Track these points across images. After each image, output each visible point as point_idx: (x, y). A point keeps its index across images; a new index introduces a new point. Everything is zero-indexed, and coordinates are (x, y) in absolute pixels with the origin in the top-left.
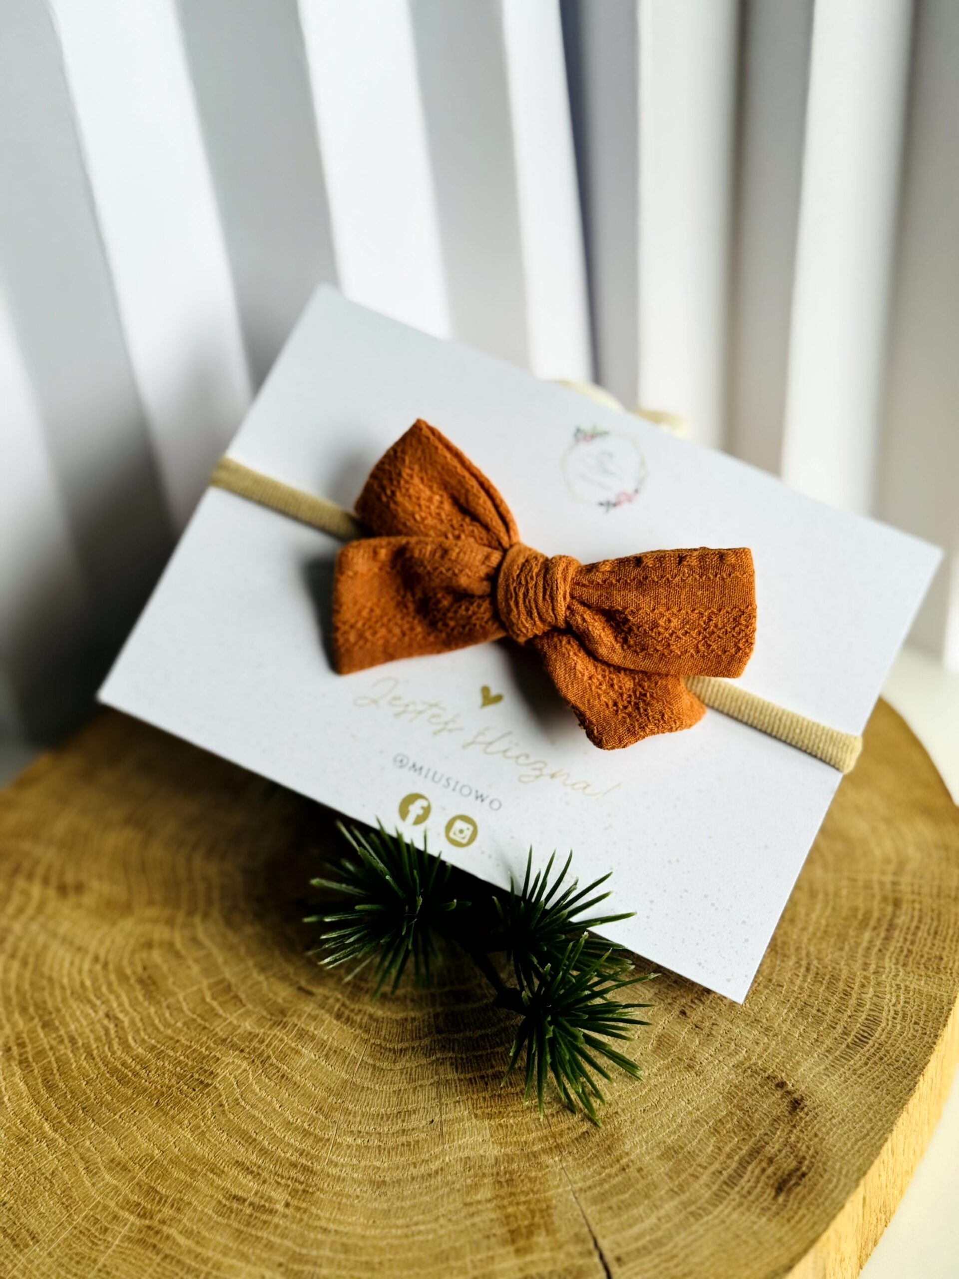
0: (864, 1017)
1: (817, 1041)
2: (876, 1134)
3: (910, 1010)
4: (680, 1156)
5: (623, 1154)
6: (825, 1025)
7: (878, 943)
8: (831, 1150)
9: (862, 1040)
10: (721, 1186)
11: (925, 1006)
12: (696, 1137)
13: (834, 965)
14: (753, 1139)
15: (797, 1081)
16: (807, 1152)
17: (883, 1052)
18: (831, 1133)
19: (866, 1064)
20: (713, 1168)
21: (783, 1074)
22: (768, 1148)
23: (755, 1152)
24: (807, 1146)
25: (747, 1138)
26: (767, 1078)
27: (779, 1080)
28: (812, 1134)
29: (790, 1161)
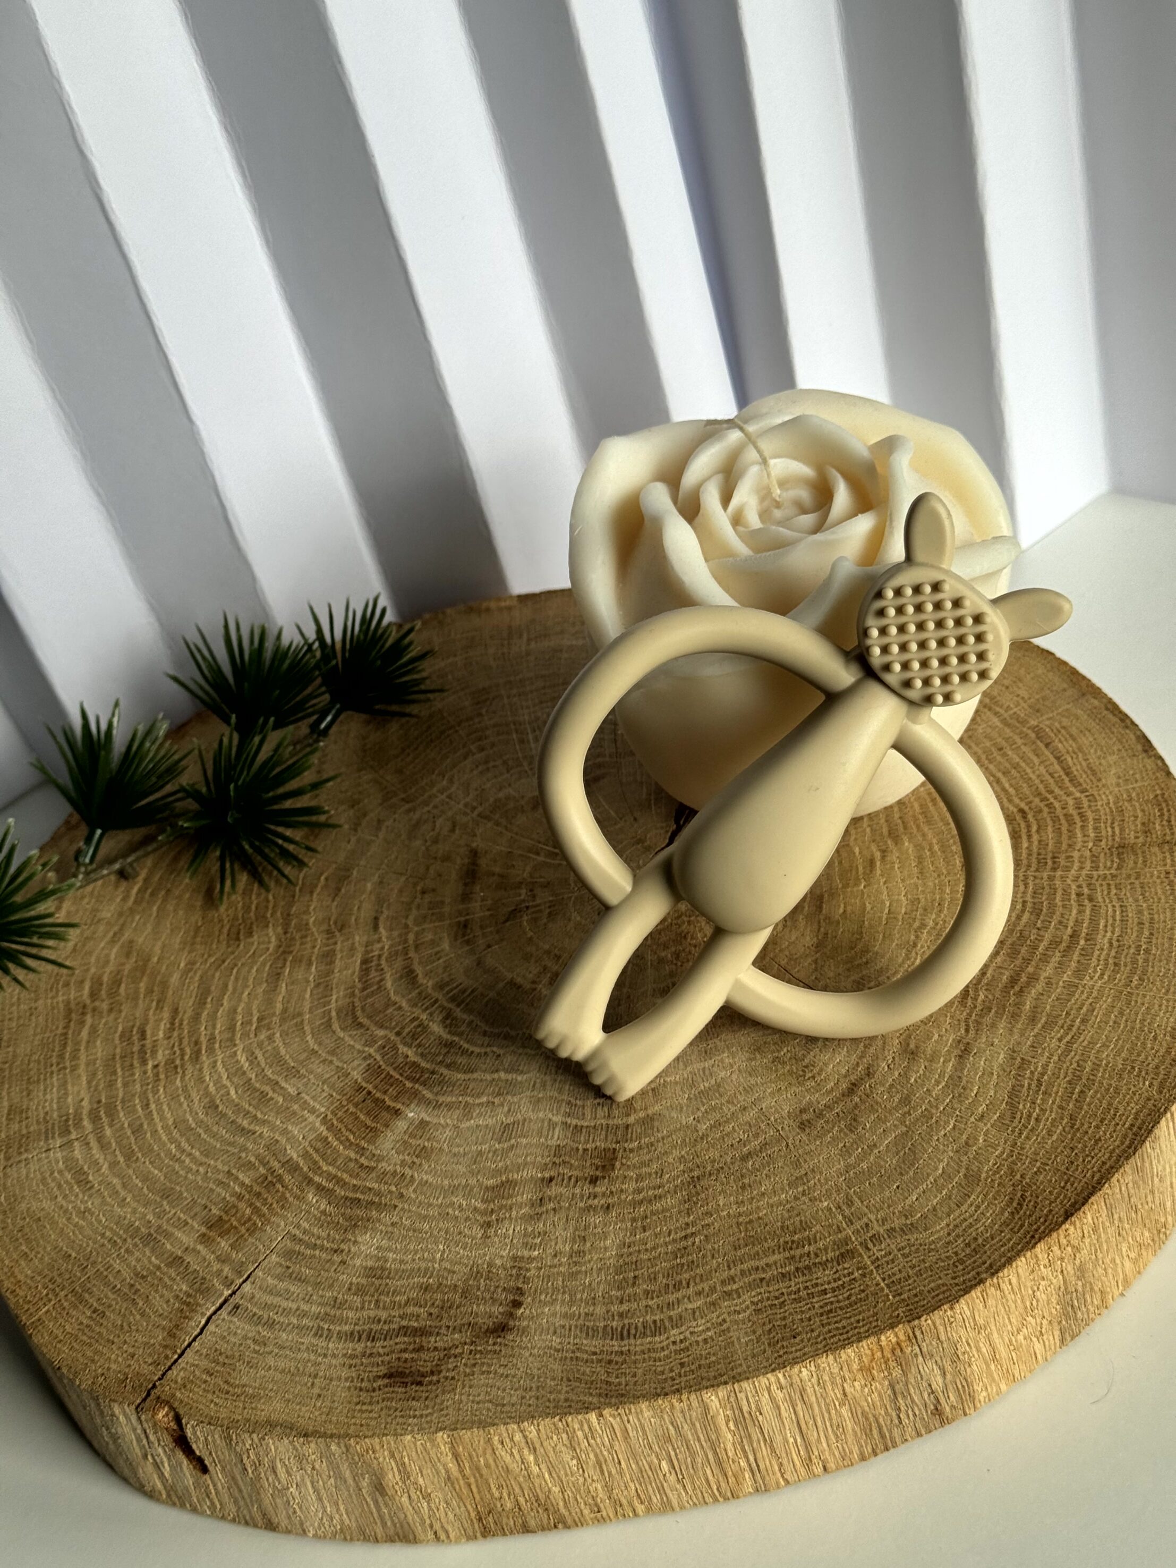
0: (656, 1317)
3: (697, 1351)
4: (378, 1282)
5: (352, 1241)
6: (619, 1293)
7: (770, 1274)
8: (464, 1388)
9: (623, 1333)
11: (713, 1359)
12: (408, 1279)
13: (709, 1255)
14: (436, 1322)
16: (448, 1371)
17: (620, 1358)
19: (593, 1354)
20: (380, 1313)
21: (532, 1298)
22: (432, 1338)
24: (456, 1366)
25: (434, 1316)
26: (518, 1289)
27: (522, 1299)
28: (473, 1362)
29: (429, 1364)
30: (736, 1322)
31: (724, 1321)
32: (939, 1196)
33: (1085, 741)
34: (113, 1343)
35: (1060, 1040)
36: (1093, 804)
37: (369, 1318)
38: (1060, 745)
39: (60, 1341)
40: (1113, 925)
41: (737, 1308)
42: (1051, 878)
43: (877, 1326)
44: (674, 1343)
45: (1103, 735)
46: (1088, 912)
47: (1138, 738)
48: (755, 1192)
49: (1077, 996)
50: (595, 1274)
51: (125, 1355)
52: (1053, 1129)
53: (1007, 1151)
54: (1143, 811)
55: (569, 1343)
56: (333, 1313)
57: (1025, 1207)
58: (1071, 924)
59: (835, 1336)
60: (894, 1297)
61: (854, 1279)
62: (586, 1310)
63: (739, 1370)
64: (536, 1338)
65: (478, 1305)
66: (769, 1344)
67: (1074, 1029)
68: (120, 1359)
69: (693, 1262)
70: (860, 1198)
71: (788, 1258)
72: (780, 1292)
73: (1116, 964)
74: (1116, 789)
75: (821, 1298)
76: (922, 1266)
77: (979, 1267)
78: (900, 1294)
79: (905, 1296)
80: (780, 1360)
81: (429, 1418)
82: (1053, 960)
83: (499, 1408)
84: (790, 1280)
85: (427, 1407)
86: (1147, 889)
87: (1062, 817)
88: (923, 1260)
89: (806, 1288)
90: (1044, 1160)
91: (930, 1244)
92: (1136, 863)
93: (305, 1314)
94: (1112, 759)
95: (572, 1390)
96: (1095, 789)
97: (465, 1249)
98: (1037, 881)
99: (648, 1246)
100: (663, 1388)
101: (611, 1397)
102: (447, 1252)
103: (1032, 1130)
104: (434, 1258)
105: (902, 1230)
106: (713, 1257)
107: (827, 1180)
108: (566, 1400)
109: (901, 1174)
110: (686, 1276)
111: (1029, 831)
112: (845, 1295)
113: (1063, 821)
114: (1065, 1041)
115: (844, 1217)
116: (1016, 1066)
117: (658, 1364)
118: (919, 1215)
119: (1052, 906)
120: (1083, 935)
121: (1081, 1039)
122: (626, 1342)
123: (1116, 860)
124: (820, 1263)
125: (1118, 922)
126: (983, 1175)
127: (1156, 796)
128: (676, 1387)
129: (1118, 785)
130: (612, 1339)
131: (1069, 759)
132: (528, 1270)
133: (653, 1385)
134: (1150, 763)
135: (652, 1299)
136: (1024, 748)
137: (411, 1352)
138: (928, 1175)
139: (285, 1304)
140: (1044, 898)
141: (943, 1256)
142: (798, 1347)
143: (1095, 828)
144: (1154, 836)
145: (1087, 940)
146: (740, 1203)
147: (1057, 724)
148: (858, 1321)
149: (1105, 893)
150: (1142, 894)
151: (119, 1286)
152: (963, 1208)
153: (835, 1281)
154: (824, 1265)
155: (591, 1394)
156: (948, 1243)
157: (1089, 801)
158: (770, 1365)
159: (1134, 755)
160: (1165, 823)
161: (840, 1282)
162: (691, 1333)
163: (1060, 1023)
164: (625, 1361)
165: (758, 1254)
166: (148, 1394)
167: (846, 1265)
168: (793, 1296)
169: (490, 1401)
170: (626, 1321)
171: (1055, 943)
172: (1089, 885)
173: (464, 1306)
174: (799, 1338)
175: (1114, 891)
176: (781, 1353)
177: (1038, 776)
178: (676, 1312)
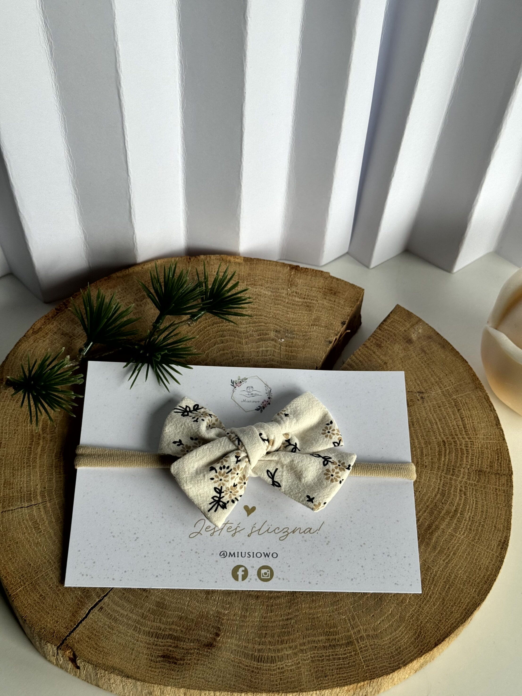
1: (249, 640)
2: (211, 686)
3: (287, 674)
4: (161, 610)
6: (259, 640)
7: (319, 645)
8: (193, 669)
9: (259, 660)
11: (293, 679)
12: (174, 612)
14: (184, 635)
15: (222, 641)
16: (187, 660)
18: (202, 666)
19: (246, 666)
20: (161, 625)
21: (223, 633)
22: (182, 643)
23: (178, 639)
24: (191, 659)
25: (183, 632)
26: (218, 628)
27: (220, 633)
28: (198, 658)
29: (180, 655)
30: (303, 664)
31: (299, 662)
32: (389, 624)
33: (474, 412)
34: (49, 614)
35: (444, 561)
36: (473, 446)
37: (157, 626)
38: (463, 412)
39: (26, 607)
40: (472, 509)
41: (305, 658)
42: (451, 479)
43: (357, 679)
44: (279, 668)
45: (481, 411)
46: (463, 501)
47: (495, 417)
48: (317, 604)
49: (453, 541)
50: (250, 628)
51: (53, 621)
52: (436, 603)
53: (417, 609)
54: (491, 455)
55: (237, 659)
56: (141, 620)
57: (420, 637)
58: (456, 505)
59: (341, 680)
60: (366, 667)
61: (351, 655)
62: (245, 644)
63: (303, 687)
64: (224, 653)
65: (202, 631)
66: (316, 678)
67: (450, 557)
68: (51, 622)
69: (289, 632)
70: (358, 618)
71: (326, 639)
72: (322, 654)
73: (470, 529)
74: (483, 441)
75: (338, 661)
76: (378, 655)
77: (400, 661)
78: (368, 666)
79: (370, 667)
80: (319, 686)
81: (178, 681)
82: (446, 520)
83: (207, 683)
84: (327, 650)
85: (178, 675)
86: (487, 495)
87: (459, 449)
88: (379, 653)
89: (333, 655)
90: (430, 617)
91: (382, 646)
92: (485, 481)
93: (130, 619)
94: (483, 425)
95: (237, 681)
96: (474, 439)
97: (198, 602)
98: (445, 479)
99: (272, 620)
100: (272, 689)
101: (252, 688)
102: (190, 603)
103: (428, 601)
104: (185, 604)
105: (372, 636)
106: (298, 631)
107: (346, 605)
108: (234, 685)
109: (375, 610)
110: (286, 638)
111: (445, 453)
112: (347, 662)
113: (459, 452)
114: (446, 561)
115: (351, 625)
116: (426, 569)
117: (272, 677)
118: (380, 631)
119: (449, 493)
120: (460, 511)
121: (452, 562)
122: (259, 664)
123: (477, 477)
124: (339, 645)
125: (474, 509)
126: (406, 618)
127: (498, 449)
128: (278, 689)
129: (483, 439)
130: (254, 661)
131: (466, 420)
132: (223, 619)
133: (269, 686)
134: (497, 431)
135: (272, 646)
136: (449, 410)
137: (173, 648)
138: (385, 613)
139: (122, 611)
140: (447, 489)
141: (387, 653)
142: (327, 682)
143: (472, 459)
144: (494, 469)
145: (461, 514)
146: (311, 608)
147: (464, 400)
148: (351, 675)
149: (471, 492)
150: (485, 497)
151: (51, 585)
152: (397, 632)
153: (344, 654)
154: (341, 645)
155: (244, 685)
156: (389, 647)
157: (471, 444)
158: (315, 687)
159: (492, 426)
160: (499, 464)
161: (346, 656)
162: (286, 665)
163: (445, 552)
164: (258, 673)
165: (316, 635)
166: (63, 642)
167: (349, 648)
168: (327, 658)
169: (203, 678)
170: (261, 654)
171: (448, 512)
172: (465, 487)
173: (196, 630)
174: (327, 678)
175: (474, 493)
176: (320, 683)
177: (453, 425)
178: (281, 654)
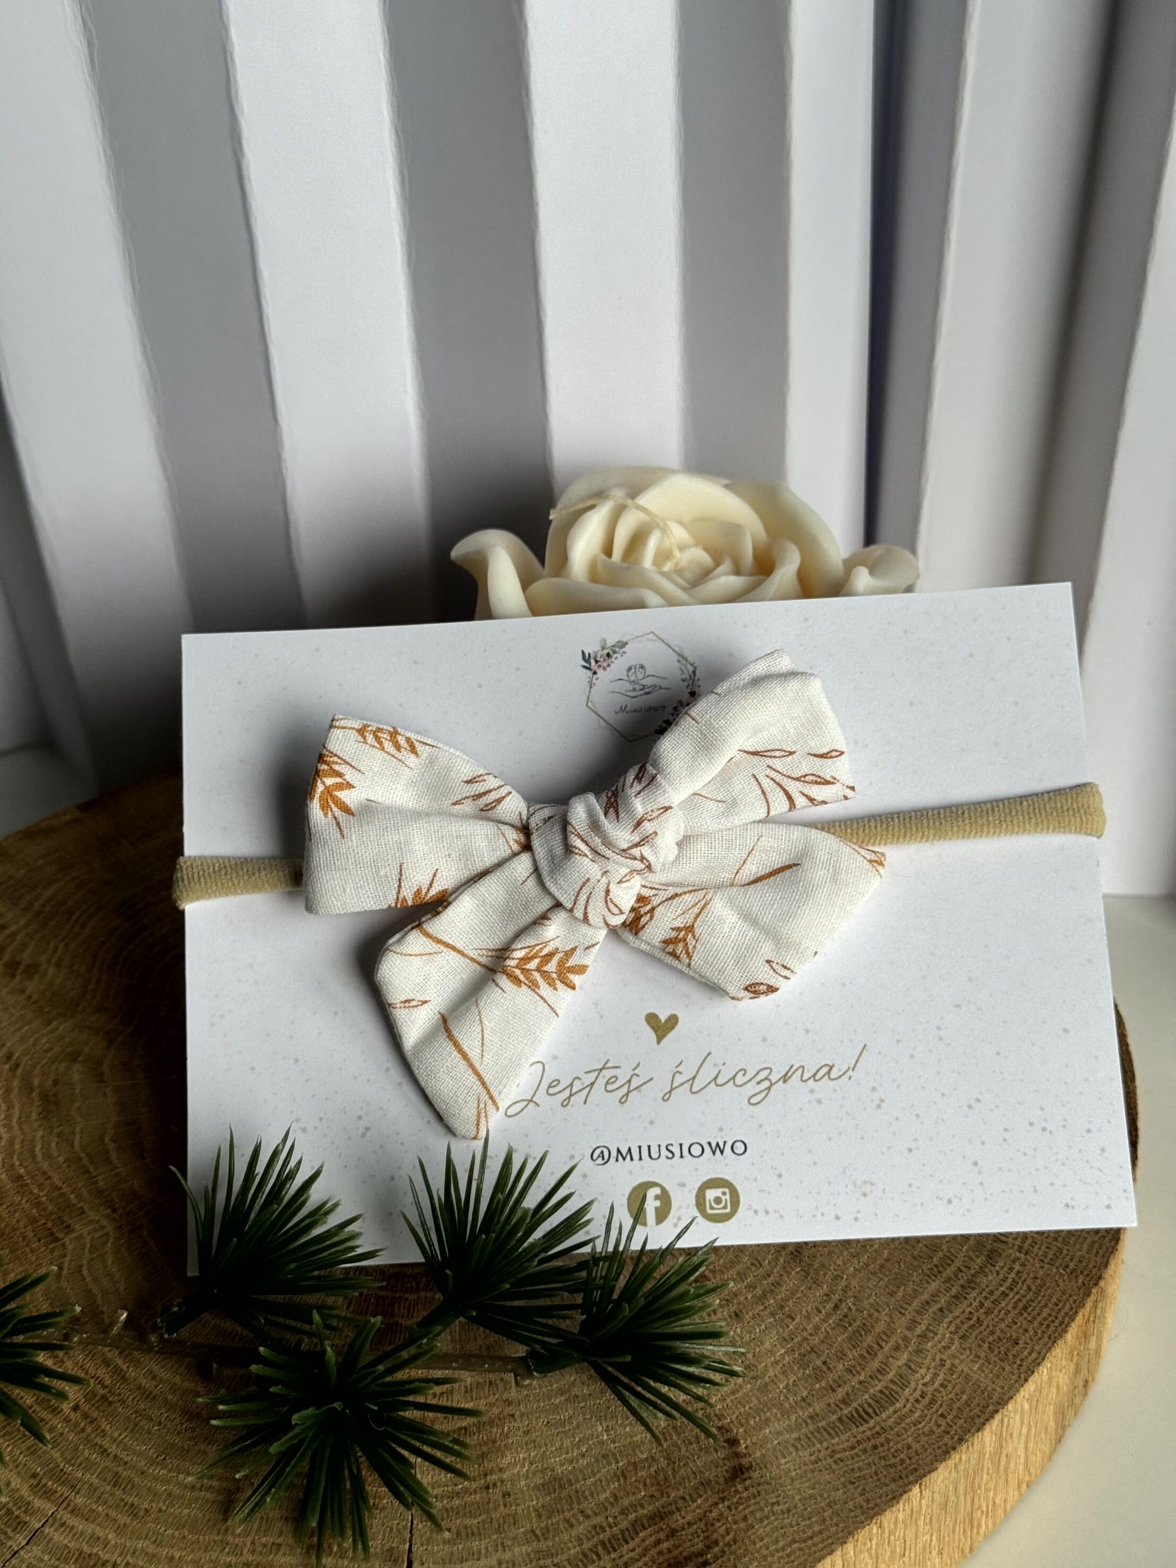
0: (879, 1387)
1: (804, 1400)
2: (822, 1541)
3: (944, 1397)
4: (564, 1493)
5: (496, 1469)
6: (823, 1384)
7: (943, 1301)
8: (755, 1544)
9: (862, 1416)
10: (596, 1546)
11: (965, 1397)
12: (594, 1475)
13: (872, 1311)
14: (665, 1499)
15: (754, 1444)
16: (723, 1537)
17: (882, 1439)
18: (766, 1522)
19: (853, 1448)
20: (598, 1520)
21: (741, 1430)
22: (677, 1516)
23: (659, 1516)
24: (727, 1529)
25: (658, 1495)
27: (733, 1435)
28: (740, 1516)
29: (697, 1541)
30: (954, 1356)
44: (917, 1401)
55: (820, 1450)
62: (807, 1414)
63: (997, 1395)
64: (783, 1462)
65: (694, 1463)
66: (1001, 1360)
69: (864, 1324)
71: (945, 1282)
72: (966, 1312)
80: (1024, 1369)
84: (966, 1298)
89: (986, 1298)
95: (864, 1489)
99: (809, 1330)
100: (946, 1445)
101: (906, 1476)
108: (868, 1501)
110: (870, 1339)
117: (920, 1426)
122: (872, 1422)
128: (956, 1437)
130: (857, 1426)
133: (935, 1446)
135: (859, 1373)
137: (667, 1540)
142: (1028, 1350)
155: (886, 1484)
158: (1019, 1377)
162: (924, 1385)
164: (888, 1440)
170: (855, 1404)
173: (680, 1470)
174: (1021, 1345)
176: (1018, 1361)
178: (892, 1374)
